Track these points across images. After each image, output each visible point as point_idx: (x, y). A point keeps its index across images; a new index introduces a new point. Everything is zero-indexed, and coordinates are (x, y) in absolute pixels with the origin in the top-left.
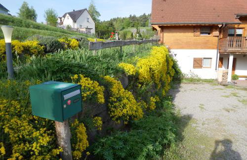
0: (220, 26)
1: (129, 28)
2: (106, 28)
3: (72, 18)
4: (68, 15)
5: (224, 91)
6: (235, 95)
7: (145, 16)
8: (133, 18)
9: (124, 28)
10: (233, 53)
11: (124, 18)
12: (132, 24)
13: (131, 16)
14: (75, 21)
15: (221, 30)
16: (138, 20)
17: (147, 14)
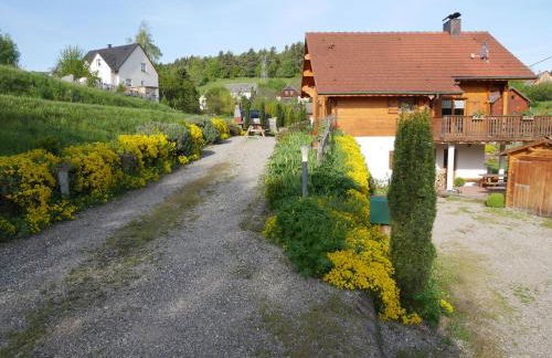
0: (431, 97)
1: (218, 80)
2: (178, 84)
3: (108, 63)
4: (98, 56)
5: (446, 205)
6: (465, 210)
7: (254, 54)
8: (226, 59)
9: (206, 80)
10: (454, 143)
11: (206, 59)
12: (224, 73)
13: (221, 53)
14: (115, 71)
15: (432, 103)
16: (237, 63)
17: (257, 51)
